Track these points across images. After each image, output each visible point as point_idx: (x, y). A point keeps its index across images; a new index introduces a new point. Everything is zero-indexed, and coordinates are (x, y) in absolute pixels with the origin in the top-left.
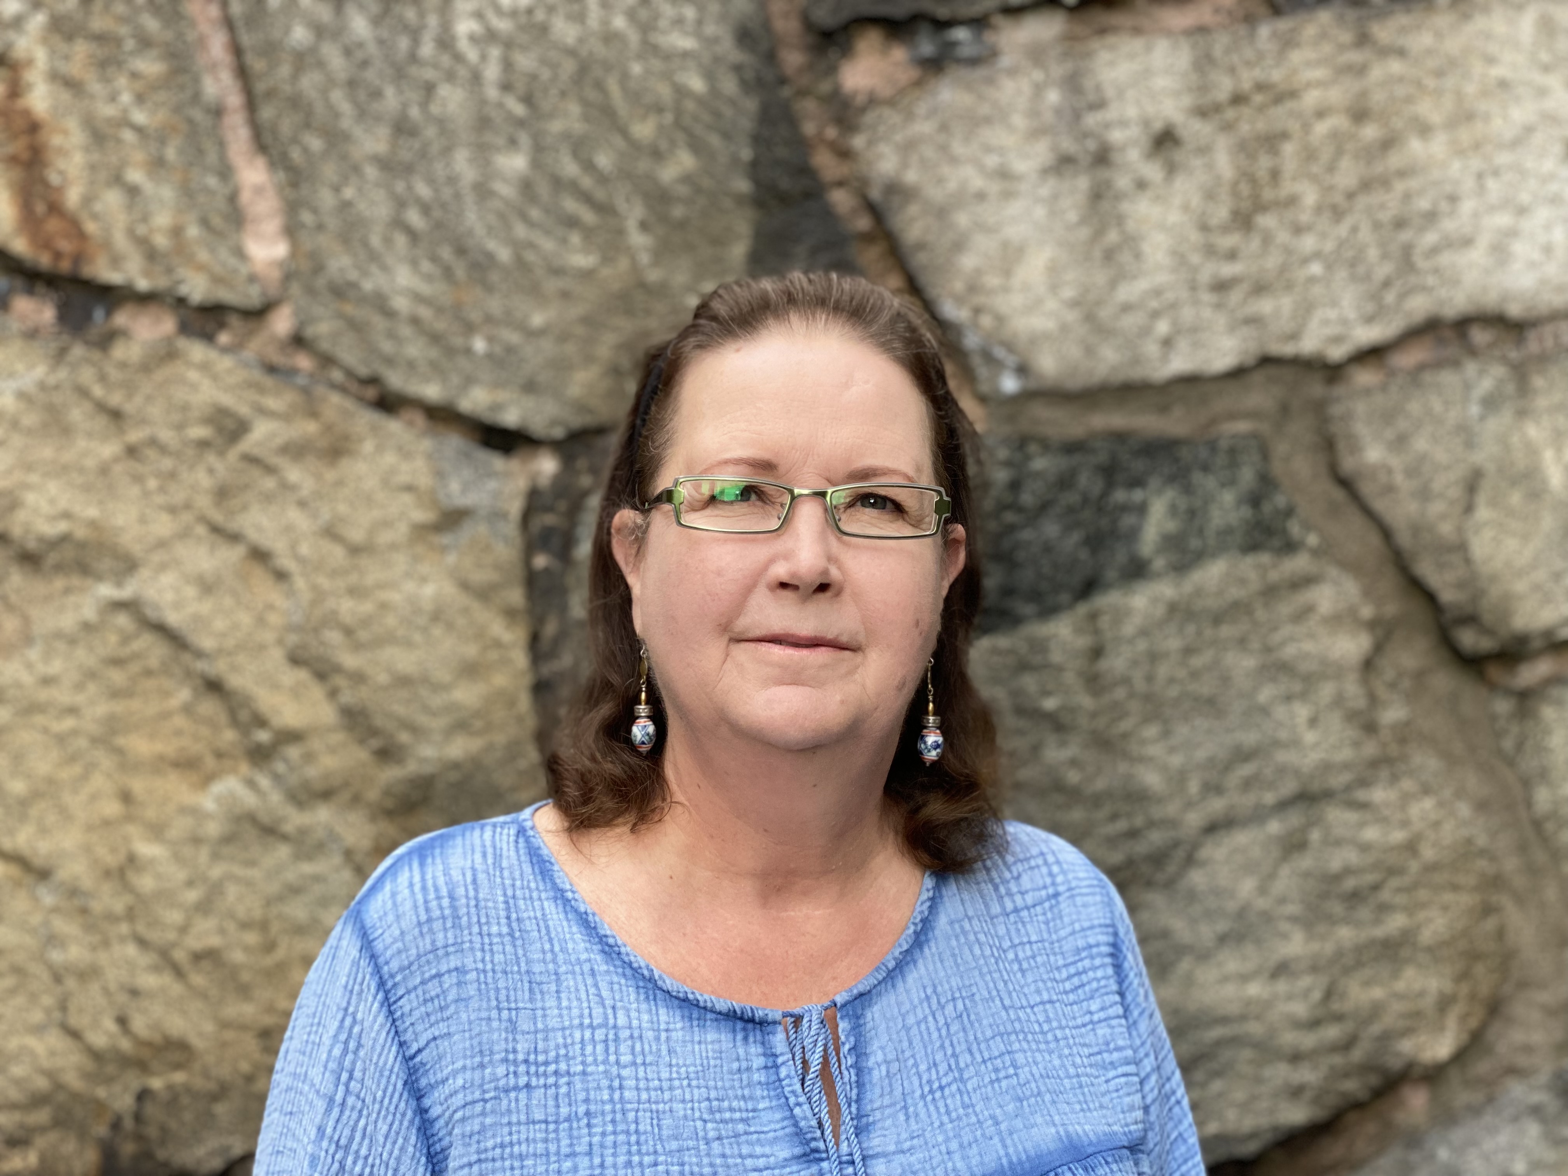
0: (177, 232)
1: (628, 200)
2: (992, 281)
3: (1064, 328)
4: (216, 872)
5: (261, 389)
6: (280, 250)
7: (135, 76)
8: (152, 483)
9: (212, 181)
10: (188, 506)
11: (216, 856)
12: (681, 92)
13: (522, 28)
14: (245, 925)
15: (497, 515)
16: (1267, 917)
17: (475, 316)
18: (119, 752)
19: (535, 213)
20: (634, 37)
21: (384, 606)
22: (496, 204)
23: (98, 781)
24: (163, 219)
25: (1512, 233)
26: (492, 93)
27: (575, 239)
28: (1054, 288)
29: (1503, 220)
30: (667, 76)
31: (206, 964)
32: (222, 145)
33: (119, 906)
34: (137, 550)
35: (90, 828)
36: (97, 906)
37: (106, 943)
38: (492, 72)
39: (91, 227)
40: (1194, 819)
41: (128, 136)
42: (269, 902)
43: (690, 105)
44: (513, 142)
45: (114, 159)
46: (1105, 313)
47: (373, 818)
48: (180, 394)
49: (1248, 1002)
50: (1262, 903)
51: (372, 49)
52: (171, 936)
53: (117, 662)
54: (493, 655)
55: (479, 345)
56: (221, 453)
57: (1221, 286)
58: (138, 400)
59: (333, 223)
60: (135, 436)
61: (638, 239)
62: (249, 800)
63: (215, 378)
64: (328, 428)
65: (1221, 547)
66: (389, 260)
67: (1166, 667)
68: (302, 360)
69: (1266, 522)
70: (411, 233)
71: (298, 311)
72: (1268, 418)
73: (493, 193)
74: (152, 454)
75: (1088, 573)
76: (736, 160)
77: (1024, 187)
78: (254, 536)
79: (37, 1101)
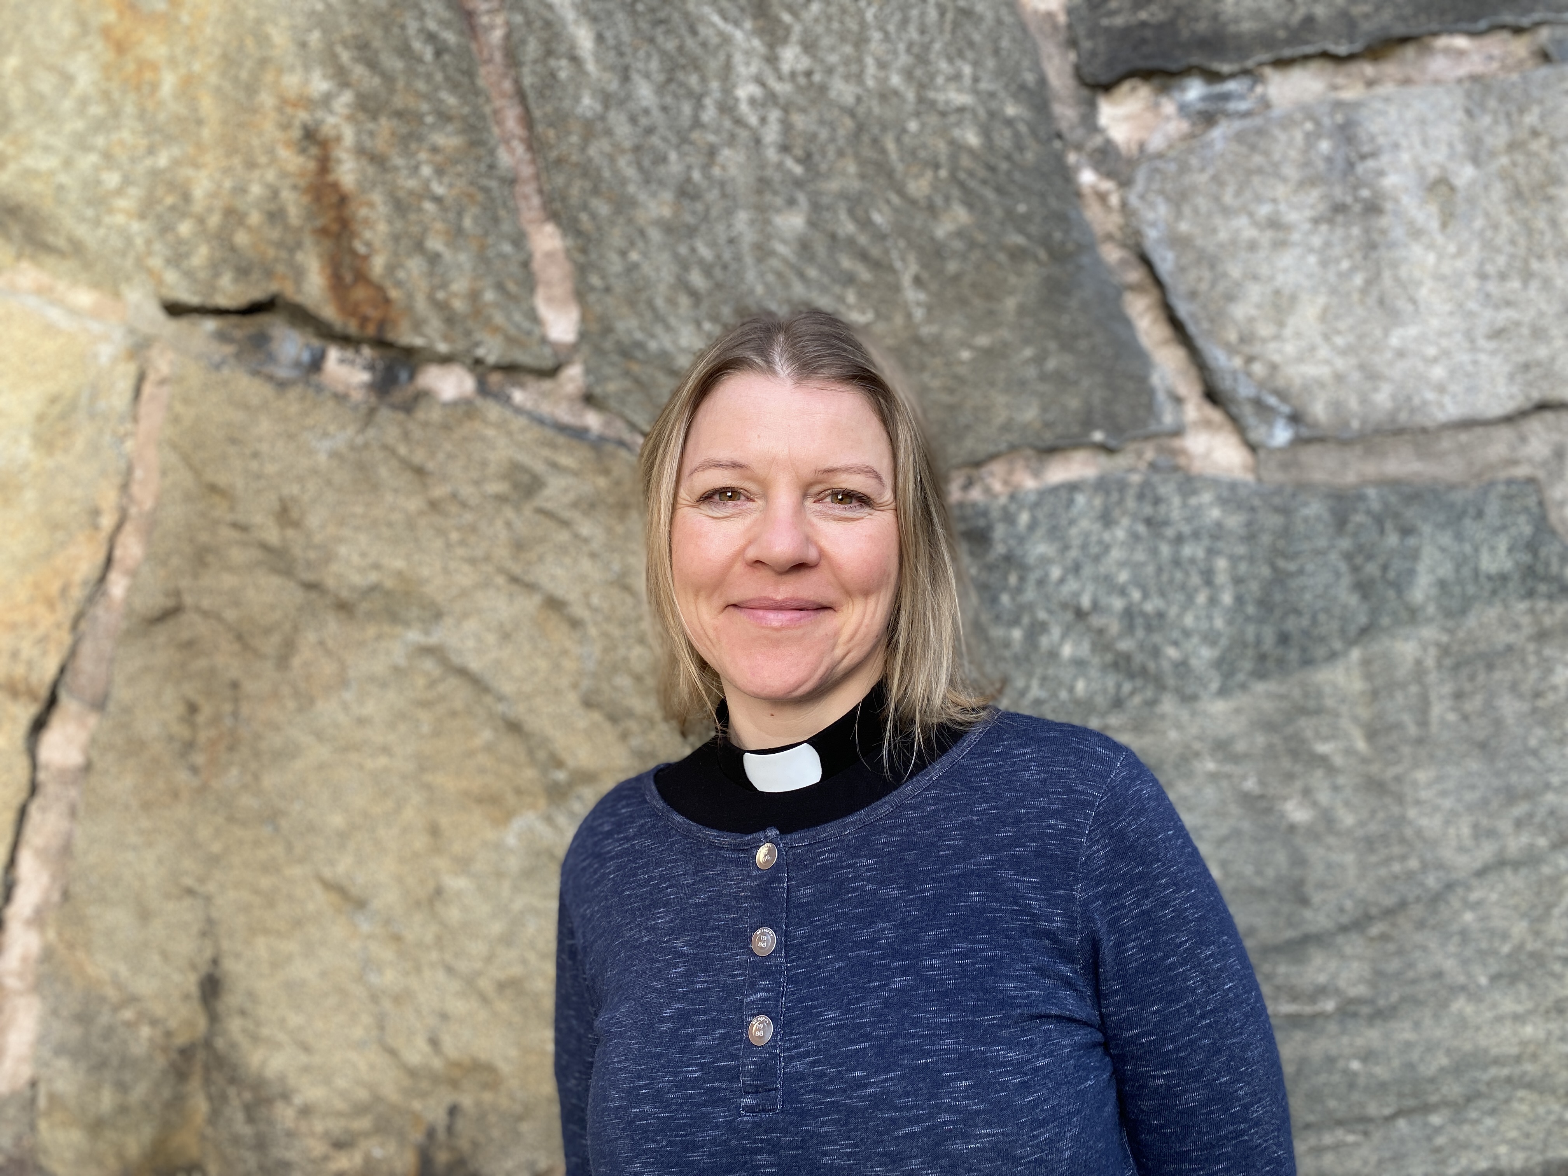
0: (474, 296)
1: (903, 257)
2: (1265, 330)
3: (1339, 378)
4: (518, 905)
5: (553, 447)
6: (572, 316)
7: (435, 150)
8: (454, 536)
9: (507, 248)
10: (487, 558)
11: (516, 889)
12: (957, 147)
13: (799, 89)
18: (428, 787)
19: (812, 272)
20: (911, 95)
22: (774, 263)
23: (409, 814)
24: (460, 285)
26: (772, 154)
27: (851, 296)
28: (1327, 336)
30: (943, 132)
31: (510, 993)
32: (515, 212)
33: (429, 935)
34: (442, 599)
35: (402, 860)
36: (410, 936)
37: (417, 970)
38: (771, 134)
39: (394, 294)
40: (1468, 863)
41: (429, 206)
43: (965, 161)
44: (791, 202)
45: (415, 230)
46: (1379, 361)
48: (478, 451)
49: (1523, 1044)
50: (1532, 945)
51: (657, 116)
52: (478, 965)
53: (425, 704)
56: (518, 508)
58: (441, 456)
59: (620, 287)
60: (437, 492)
61: (912, 295)
62: (547, 835)
63: (510, 434)
64: (617, 483)
65: (1494, 592)
66: (673, 321)
67: (1437, 710)
68: (593, 420)
69: (1540, 569)
70: (694, 294)
71: (588, 371)
72: (1544, 464)
73: (772, 253)
74: (454, 509)
75: (1363, 619)
76: (1010, 214)
77: (1296, 237)
78: (549, 586)
79: (360, 1110)
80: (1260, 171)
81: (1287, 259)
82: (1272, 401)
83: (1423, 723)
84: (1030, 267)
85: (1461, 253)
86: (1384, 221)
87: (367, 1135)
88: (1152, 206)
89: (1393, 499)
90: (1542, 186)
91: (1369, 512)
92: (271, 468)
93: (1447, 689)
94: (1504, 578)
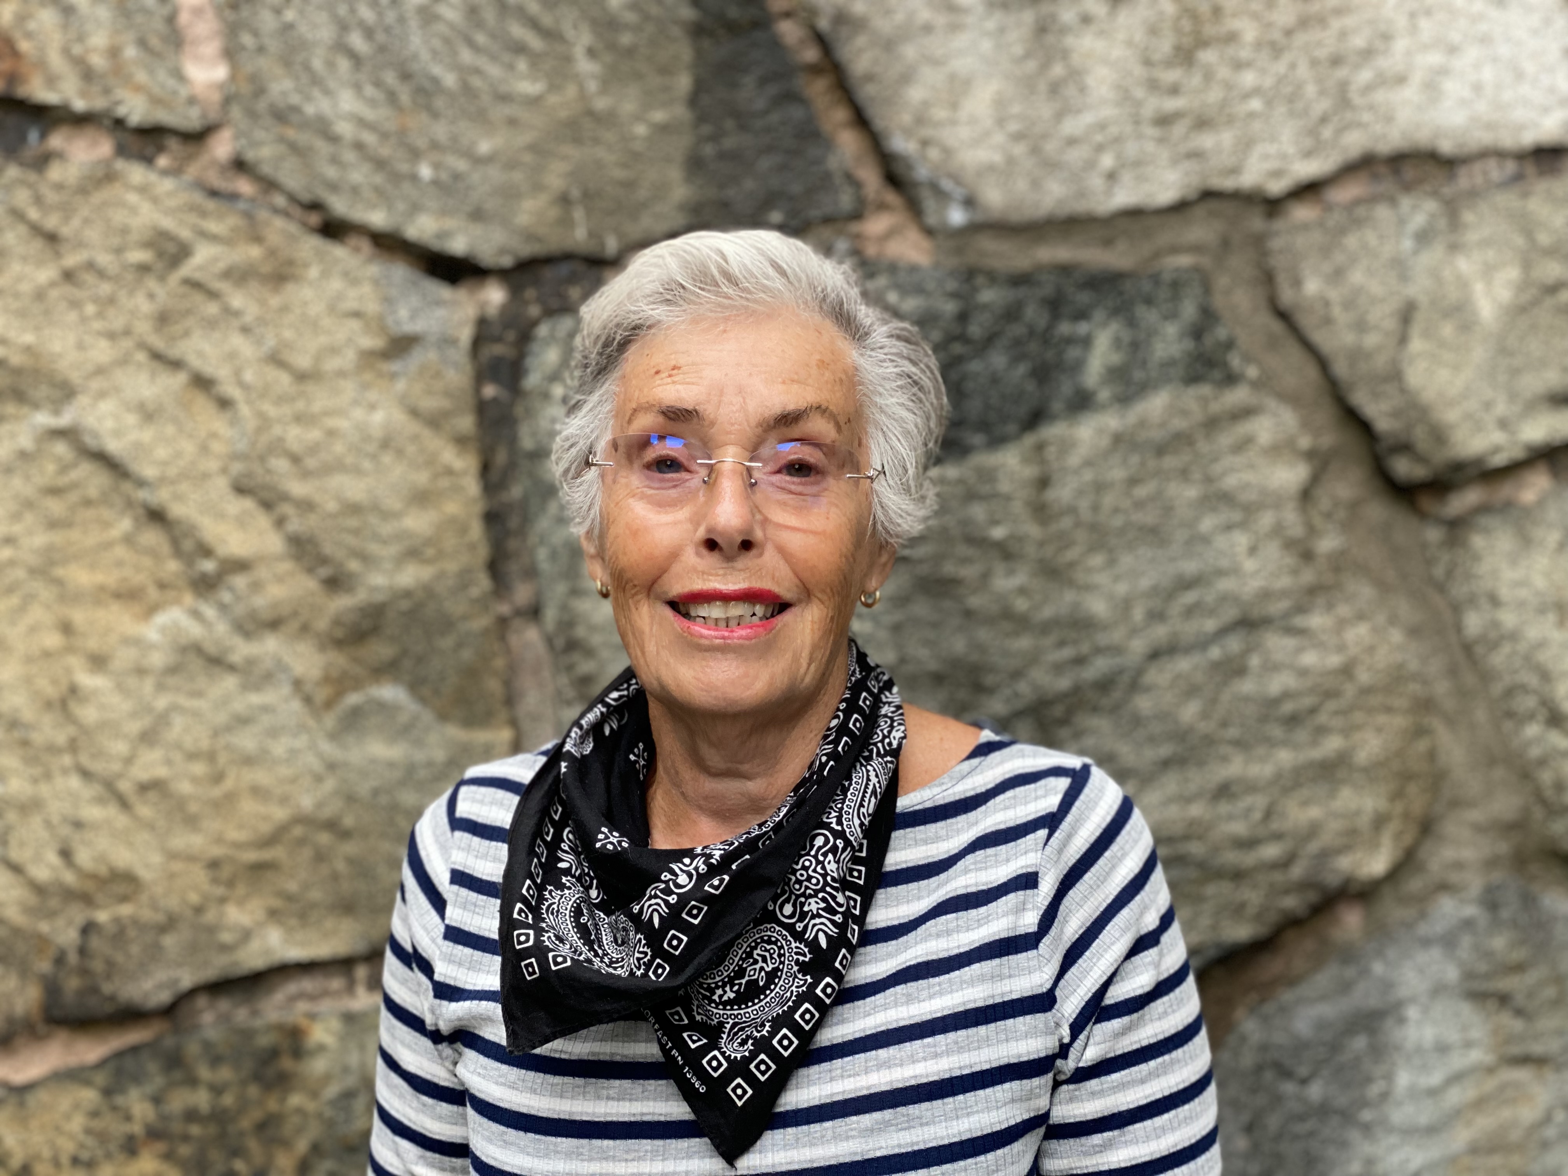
0: (114, 52)
1: (575, 27)
2: (940, 113)
3: (1011, 161)
4: (162, 703)
5: (203, 214)
6: (220, 72)
8: (90, 309)
9: (150, 2)
10: (127, 332)
11: (160, 687)
14: (192, 756)
15: (447, 341)
16: (1209, 741)
17: (421, 143)
18: (59, 582)
19: (481, 38)
21: (331, 433)
22: (441, 28)
23: (37, 613)
24: (99, 39)
25: (1443, 71)
27: (522, 65)
28: (1001, 122)
29: (1435, 58)
31: (152, 795)
33: (61, 738)
34: (75, 377)
35: (29, 660)
36: (37, 738)
37: (48, 776)
39: (24, 46)
40: (1138, 646)
42: (216, 733)
46: (1050, 147)
47: (322, 648)
48: (119, 217)
49: (1192, 823)
50: (1204, 727)
52: (116, 767)
53: (55, 491)
54: (444, 483)
55: (425, 172)
56: (162, 278)
57: (1164, 121)
58: (76, 222)
59: (273, 45)
60: (71, 260)
61: (585, 66)
62: (195, 630)
63: (155, 200)
64: (272, 253)
66: (332, 84)
67: (1111, 497)
68: (242, 186)
69: (1207, 354)
70: (354, 58)
71: (239, 136)
72: (1210, 252)
73: (436, 18)
74: (89, 278)
78: (196, 363)
82: (947, 184)
86: (1056, 7)
89: (1064, 284)
91: (1042, 297)
93: (1121, 473)
94: (1172, 364)
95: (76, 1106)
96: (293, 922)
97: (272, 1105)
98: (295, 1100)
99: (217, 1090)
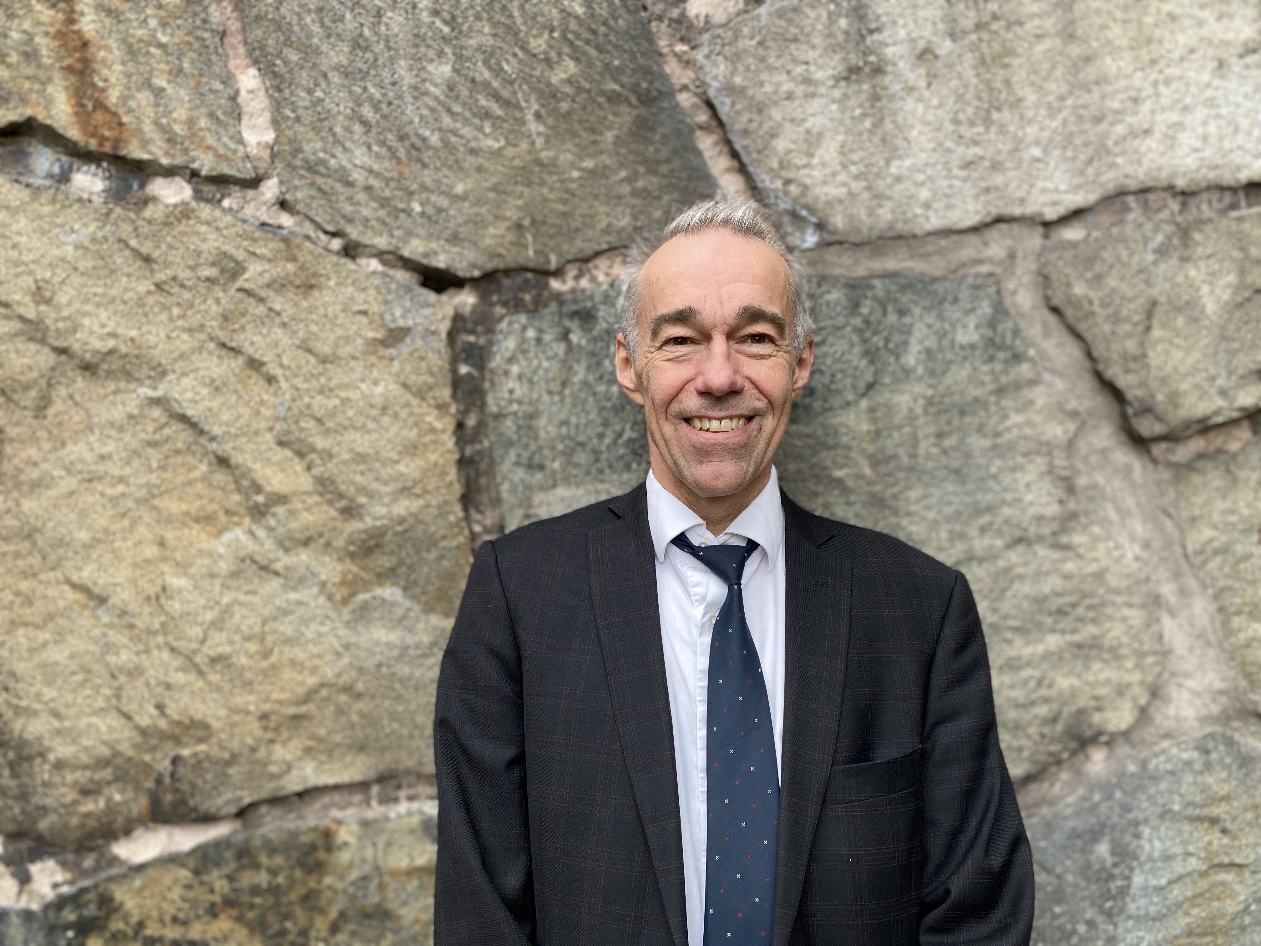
0: (191, 122)
1: (527, 97)
2: (798, 159)
3: (851, 194)
4: (227, 598)
5: (254, 240)
6: (270, 136)
7: (160, 6)
8: (176, 311)
9: (218, 86)
10: (201, 328)
11: (225, 587)
12: (566, 14)
14: (248, 638)
15: (431, 333)
17: (414, 186)
18: (156, 509)
19: (457, 108)
21: (345, 401)
22: (428, 100)
23: (141, 531)
24: (180, 114)
25: (1179, 126)
26: (425, 17)
27: (488, 127)
28: (844, 166)
31: (218, 667)
32: (225, 58)
33: (156, 623)
34: (166, 361)
36: (140, 623)
37: (147, 651)
39: (126, 119)
41: (155, 51)
42: (264, 622)
43: (573, 25)
44: (441, 54)
45: (144, 70)
46: (882, 184)
47: (340, 560)
48: (193, 242)
52: (194, 646)
53: (153, 444)
54: (428, 438)
55: (416, 207)
56: (225, 288)
58: (164, 247)
59: (307, 117)
60: (161, 275)
61: (534, 126)
62: (251, 546)
63: (219, 231)
64: (302, 268)
65: (965, 358)
66: (348, 144)
67: (924, 446)
68: (286, 220)
69: (998, 339)
70: (365, 123)
71: (281, 182)
72: (1000, 263)
73: (426, 93)
74: (174, 289)
75: (869, 377)
76: (607, 66)
77: (822, 90)
78: (250, 350)
79: (102, 763)
80: (795, 40)
81: (815, 105)
82: (804, 213)
83: (913, 456)
84: (624, 109)
85: (940, 106)
86: (887, 80)
87: (109, 783)
88: (715, 64)
89: (893, 288)
90: (1001, 56)
91: (875, 299)
92: (27, 257)
93: (931, 429)
94: (973, 347)
95: (176, 881)
96: (323, 757)
97: (312, 884)
98: (328, 880)
99: (273, 872)
